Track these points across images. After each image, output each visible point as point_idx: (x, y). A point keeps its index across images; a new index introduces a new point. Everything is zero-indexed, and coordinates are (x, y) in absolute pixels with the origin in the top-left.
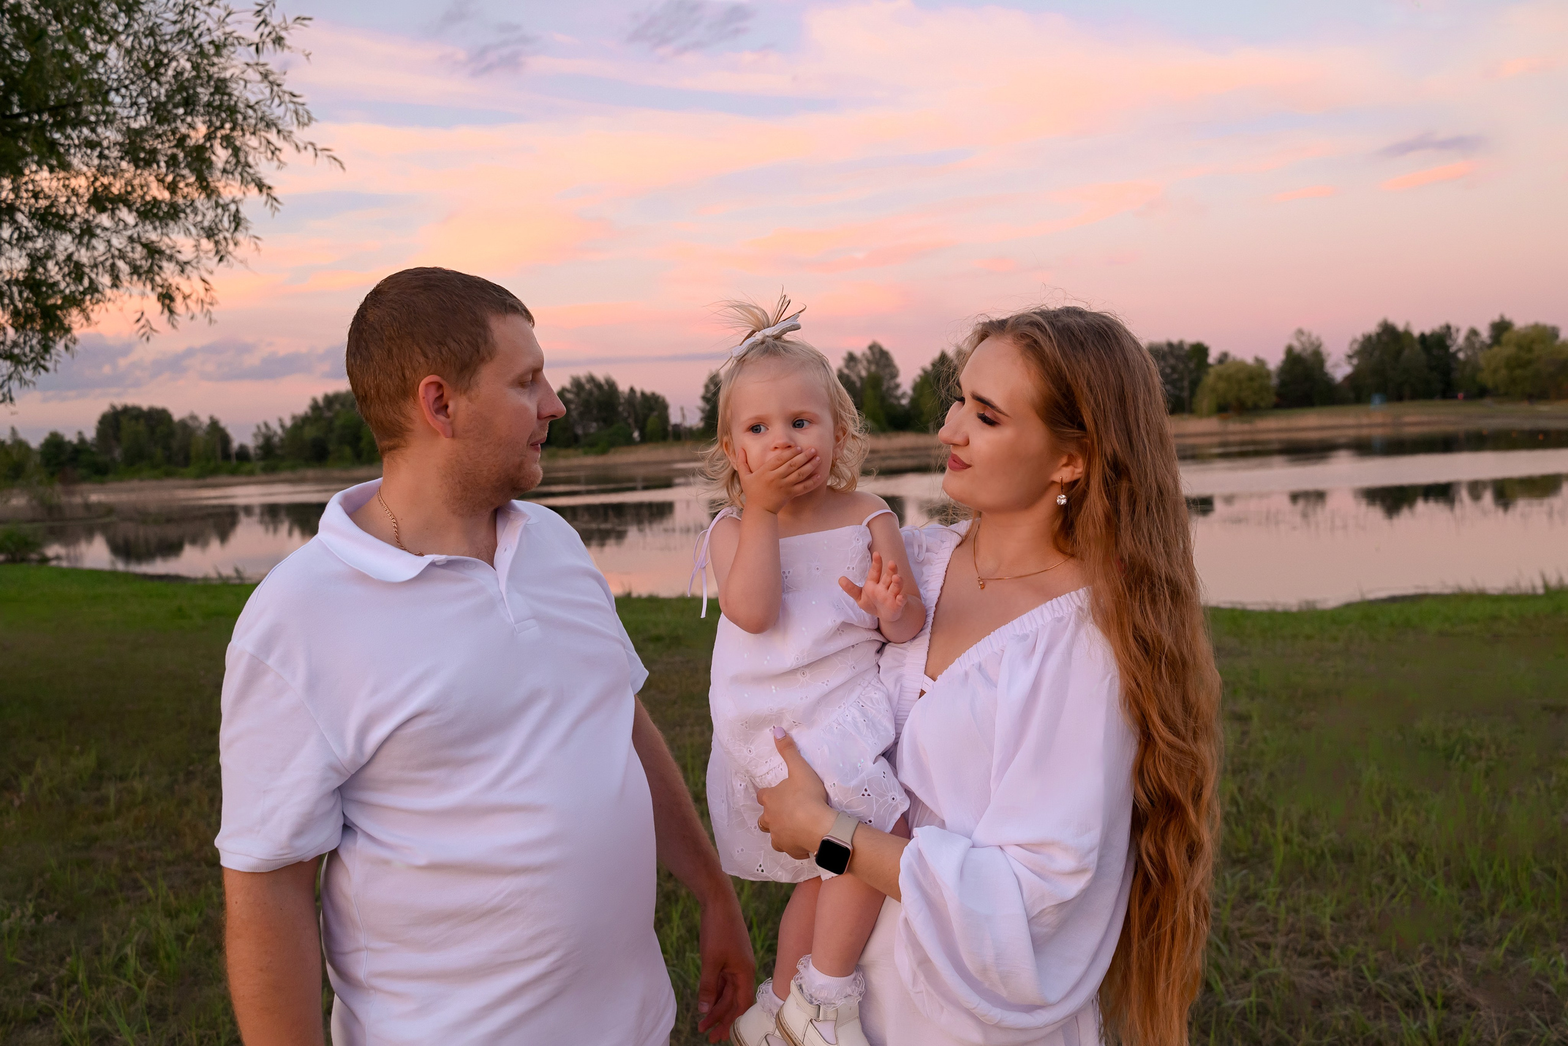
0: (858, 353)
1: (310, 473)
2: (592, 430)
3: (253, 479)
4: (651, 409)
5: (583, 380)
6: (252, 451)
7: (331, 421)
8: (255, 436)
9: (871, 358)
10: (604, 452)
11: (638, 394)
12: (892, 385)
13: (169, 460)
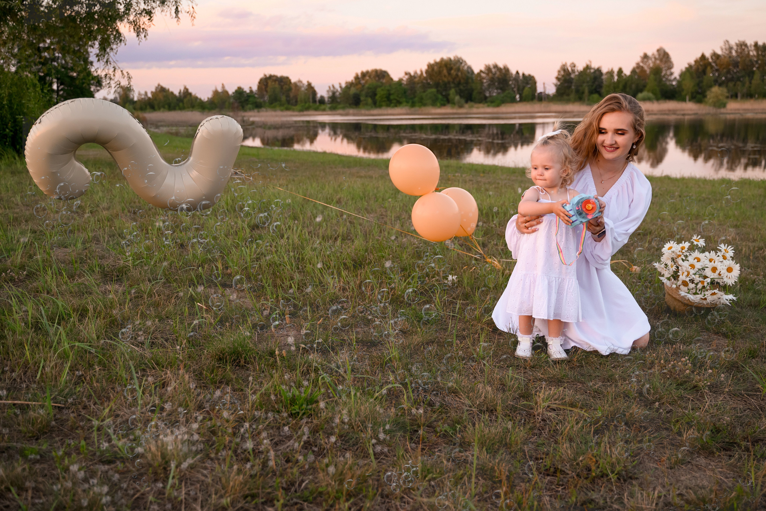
0: (650, 54)
1: (351, 111)
2: (494, 94)
3: (325, 113)
4: (527, 83)
5: (492, 67)
6: (326, 99)
7: (363, 86)
8: (328, 91)
9: (657, 57)
10: (498, 106)
11: (521, 75)
12: (668, 73)
13: (288, 102)
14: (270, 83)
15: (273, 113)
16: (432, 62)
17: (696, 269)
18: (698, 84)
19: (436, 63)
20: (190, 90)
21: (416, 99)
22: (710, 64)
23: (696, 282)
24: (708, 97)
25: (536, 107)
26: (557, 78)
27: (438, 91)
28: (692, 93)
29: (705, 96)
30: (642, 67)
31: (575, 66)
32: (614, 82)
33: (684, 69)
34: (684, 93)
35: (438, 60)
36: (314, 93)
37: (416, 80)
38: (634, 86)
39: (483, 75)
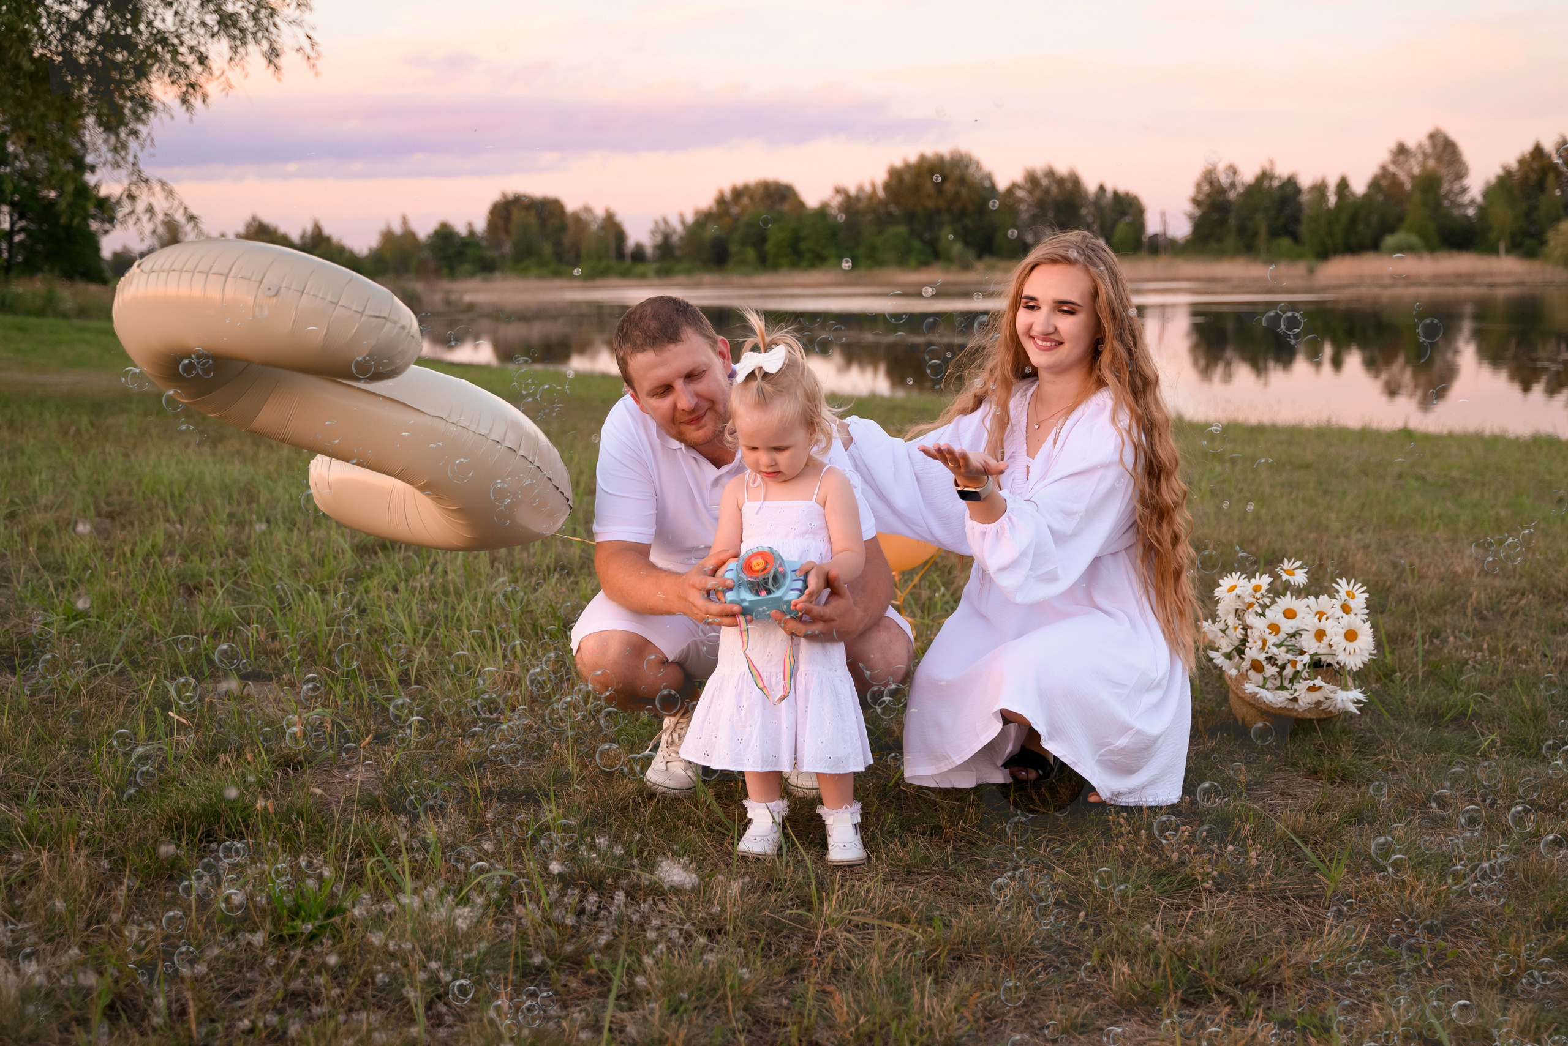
0: (1411, 143)
1: (707, 278)
4: (1123, 213)
5: (1040, 174)
6: (649, 251)
7: (736, 219)
8: (653, 233)
9: (1429, 150)
11: (1109, 194)
12: (1456, 187)
13: (559, 257)
14: (516, 214)
15: (521, 284)
16: (898, 163)
17: (1282, 635)
18: (1528, 215)
19: (908, 167)
20: (327, 230)
21: (861, 251)
22: (1555, 167)
23: (1280, 663)
24: (1552, 243)
25: (1146, 267)
26: (1196, 202)
27: (912, 233)
28: (1513, 236)
29: (1543, 242)
30: (1394, 175)
31: (1235, 173)
32: (1329, 210)
33: (1493, 179)
34: (1493, 236)
35: (913, 158)
36: (620, 235)
37: (862, 205)
38: (1375, 220)
39: (1020, 194)
